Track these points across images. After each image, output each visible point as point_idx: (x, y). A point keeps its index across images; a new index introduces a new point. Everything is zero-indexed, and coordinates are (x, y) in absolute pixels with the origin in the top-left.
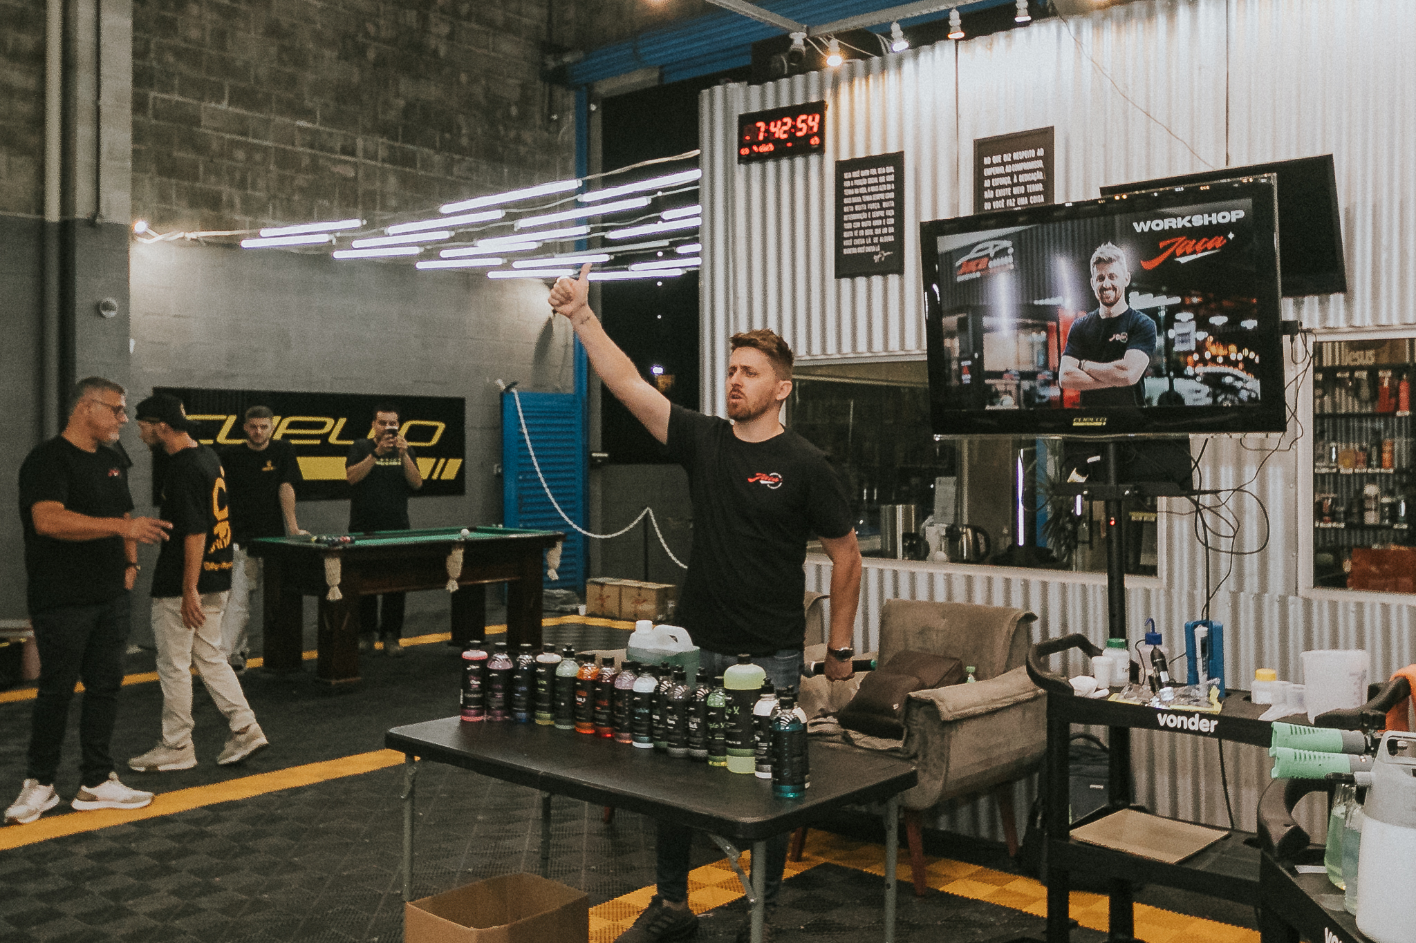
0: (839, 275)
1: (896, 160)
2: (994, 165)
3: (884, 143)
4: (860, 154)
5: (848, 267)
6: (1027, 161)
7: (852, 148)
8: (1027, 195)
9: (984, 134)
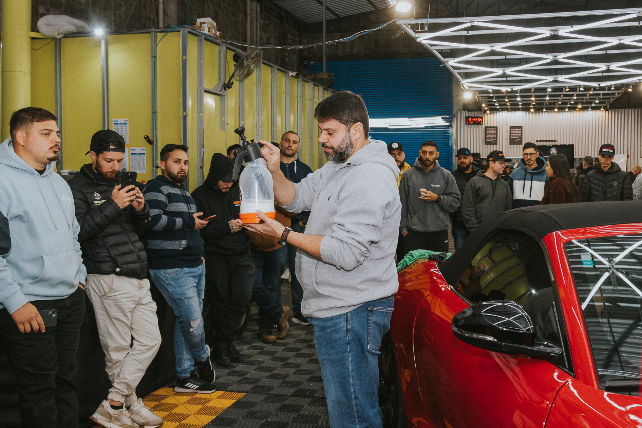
0: (485, 144)
1: (496, 127)
2: (513, 130)
3: (494, 124)
4: (489, 126)
5: (487, 143)
6: (518, 131)
7: (488, 124)
8: (518, 135)
9: (512, 126)
